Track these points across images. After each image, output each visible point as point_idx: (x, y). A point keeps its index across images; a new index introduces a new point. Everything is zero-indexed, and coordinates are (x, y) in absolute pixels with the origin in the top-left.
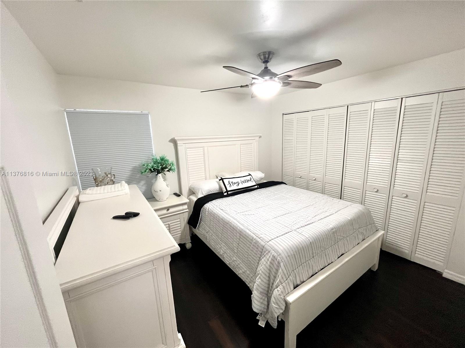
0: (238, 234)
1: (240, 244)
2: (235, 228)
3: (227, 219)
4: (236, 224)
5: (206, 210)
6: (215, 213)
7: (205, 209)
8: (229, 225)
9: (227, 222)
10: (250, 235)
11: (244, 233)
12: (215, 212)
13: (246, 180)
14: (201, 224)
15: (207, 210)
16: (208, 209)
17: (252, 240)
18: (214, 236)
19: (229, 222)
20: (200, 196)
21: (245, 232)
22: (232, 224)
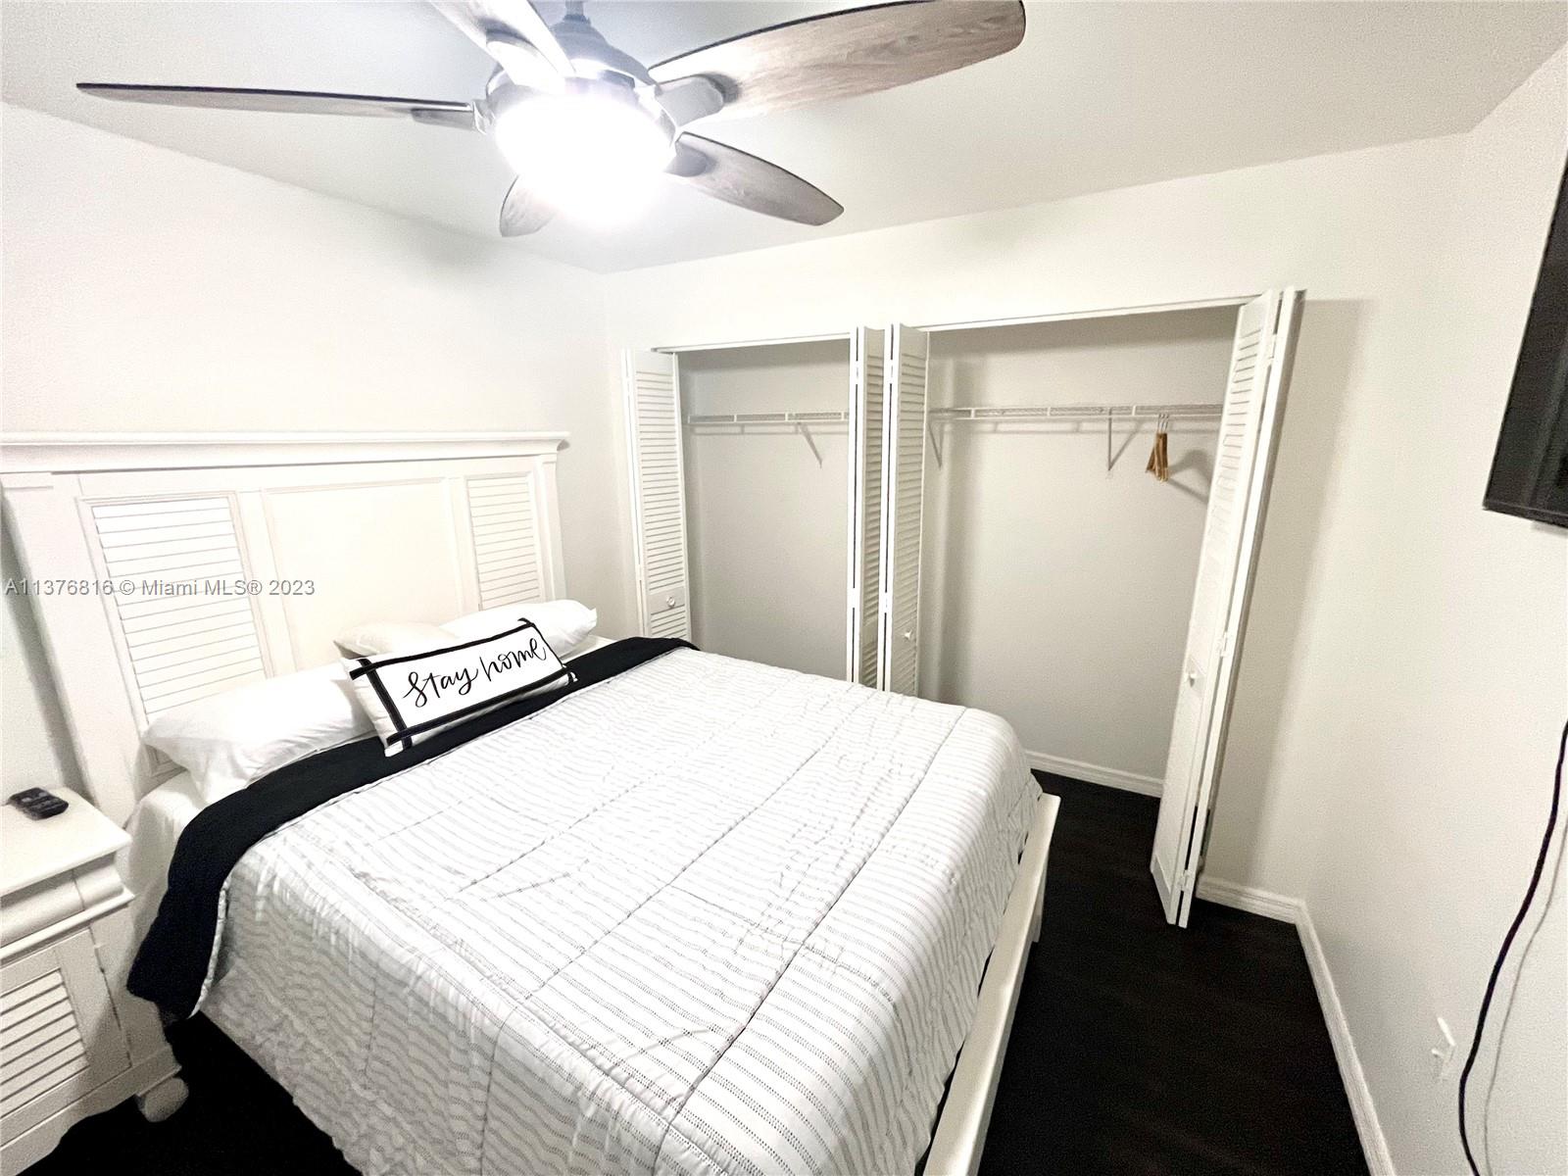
0: (476, 1059)
1: (493, 1124)
2: (451, 1015)
3: (399, 953)
4: (460, 989)
5: (255, 888)
6: (313, 912)
7: (249, 884)
8: (412, 993)
9: (400, 974)
10: (559, 1069)
11: (518, 1051)
12: (317, 904)
13: (511, 657)
14: (232, 973)
15: (260, 888)
16: (269, 885)
17: (572, 1102)
18: (319, 1051)
19: (410, 971)
20: (221, 786)
21: (520, 1047)
22: (430, 986)
